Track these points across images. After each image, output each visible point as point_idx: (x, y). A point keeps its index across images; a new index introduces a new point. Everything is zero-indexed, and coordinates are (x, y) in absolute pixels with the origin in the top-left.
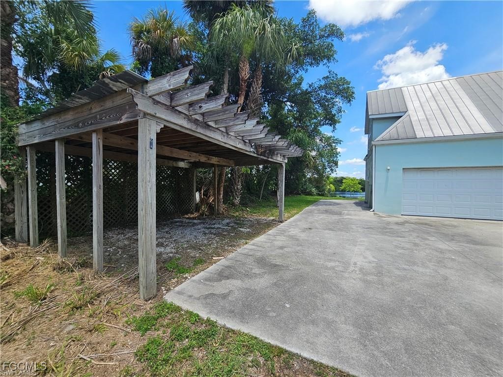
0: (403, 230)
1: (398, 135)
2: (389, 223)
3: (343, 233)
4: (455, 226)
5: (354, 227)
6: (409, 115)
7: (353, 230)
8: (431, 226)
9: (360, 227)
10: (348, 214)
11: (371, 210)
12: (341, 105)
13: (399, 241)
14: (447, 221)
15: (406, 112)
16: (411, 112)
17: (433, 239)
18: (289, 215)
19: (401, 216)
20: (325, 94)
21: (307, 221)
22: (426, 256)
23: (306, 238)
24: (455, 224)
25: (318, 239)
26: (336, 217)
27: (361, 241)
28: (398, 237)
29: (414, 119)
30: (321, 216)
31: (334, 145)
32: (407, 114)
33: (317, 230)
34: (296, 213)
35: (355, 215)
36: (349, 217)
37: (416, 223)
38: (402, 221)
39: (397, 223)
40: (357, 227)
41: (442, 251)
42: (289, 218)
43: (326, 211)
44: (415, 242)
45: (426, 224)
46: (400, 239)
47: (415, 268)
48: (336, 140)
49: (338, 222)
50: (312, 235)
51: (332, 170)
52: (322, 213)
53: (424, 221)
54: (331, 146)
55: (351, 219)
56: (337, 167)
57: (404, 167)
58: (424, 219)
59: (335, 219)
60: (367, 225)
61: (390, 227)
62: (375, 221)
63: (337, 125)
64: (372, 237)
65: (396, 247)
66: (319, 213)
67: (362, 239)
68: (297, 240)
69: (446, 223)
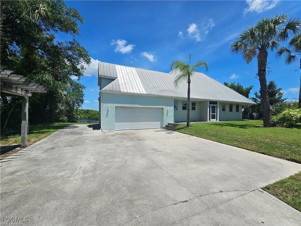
0: (114, 139)
1: (113, 89)
2: (108, 136)
3: (79, 147)
4: (134, 134)
5: (88, 141)
6: (118, 80)
7: (86, 144)
8: (126, 135)
9: (91, 141)
10: (86, 133)
11: (100, 129)
12: (83, 64)
13: (110, 145)
14: (132, 131)
15: (117, 78)
16: (119, 78)
17: (125, 141)
18: (37, 139)
19: (115, 131)
20: (72, 54)
21: (53, 142)
22: (121, 151)
23: (46, 157)
24: (135, 132)
25: (57, 155)
26: (77, 137)
27: (89, 150)
28: (110, 143)
29: (120, 82)
30: (66, 137)
31: (80, 89)
32: (117, 79)
33: (59, 148)
34: (44, 137)
35: (91, 133)
36: (87, 135)
37: (120, 134)
38: (115, 134)
39: (112, 135)
40: (90, 141)
41: (127, 147)
42: (35, 142)
43: (71, 133)
44: (117, 144)
45: (124, 134)
46: (111, 144)
47: (115, 160)
48: (82, 86)
49: (78, 140)
50: (53, 153)
51: (79, 105)
52: (68, 135)
53: (124, 133)
54: (79, 89)
55: (88, 136)
56: (83, 104)
57: (116, 106)
58: (124, 132)
59: (77, 138)
60: (96, 139)
61: (108, 138)
62: (101, 136)
63: (81, 77)
64: (97, 146)
65: (109, 149)
66: (65, 135)
67: (90, 149)
68: (37, 160)
69: (132, 132)
